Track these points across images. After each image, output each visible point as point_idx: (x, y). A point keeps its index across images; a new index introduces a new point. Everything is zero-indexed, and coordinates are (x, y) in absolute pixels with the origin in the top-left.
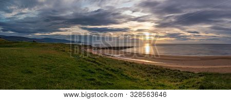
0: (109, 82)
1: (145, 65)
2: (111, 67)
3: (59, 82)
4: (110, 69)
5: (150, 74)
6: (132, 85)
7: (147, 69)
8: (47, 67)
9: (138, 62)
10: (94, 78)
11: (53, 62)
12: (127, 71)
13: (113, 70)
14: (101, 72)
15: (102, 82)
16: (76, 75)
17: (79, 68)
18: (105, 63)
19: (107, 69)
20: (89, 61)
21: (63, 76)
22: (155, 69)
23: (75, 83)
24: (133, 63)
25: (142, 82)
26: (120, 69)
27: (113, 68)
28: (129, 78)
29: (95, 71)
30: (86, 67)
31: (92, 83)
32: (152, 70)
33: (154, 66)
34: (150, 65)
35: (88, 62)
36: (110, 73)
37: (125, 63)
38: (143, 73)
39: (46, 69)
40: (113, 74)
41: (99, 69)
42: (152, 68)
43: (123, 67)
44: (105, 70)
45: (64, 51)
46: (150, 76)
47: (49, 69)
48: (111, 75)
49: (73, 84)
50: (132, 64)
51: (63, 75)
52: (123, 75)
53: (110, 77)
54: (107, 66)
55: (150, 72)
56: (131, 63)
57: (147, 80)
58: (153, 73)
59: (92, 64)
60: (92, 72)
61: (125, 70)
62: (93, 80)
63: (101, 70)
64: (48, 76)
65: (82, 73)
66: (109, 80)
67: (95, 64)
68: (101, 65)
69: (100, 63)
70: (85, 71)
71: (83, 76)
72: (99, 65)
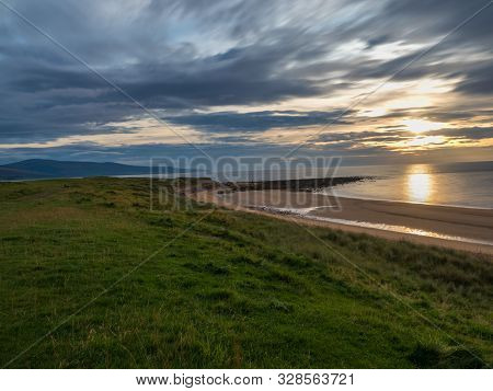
0: (280, 303)
1: (413, 247)
2: (285, 250)
3: (97, 323)
4: (280, 257)
5: (435, 285)
6: (365, 318)
7: (419, 263)
9: (381, 235)
10: (228, 290)
11: (69, 254)
12: (340, 264)
13: (289, 262)
14: (247, 268)
15: (254, 302)
16: (161, 285)
17: (173, 260)
18: (262, 237)
19: (271, 257)
20: (206, 232)
21: (113, 297)
22: (456, 264)
23: (157, 316)
24: (364, 236)
25: (402, 308)
26: (316, 256)
27: (293, 255)
28: (349, 291)
29: (229, 266)
30: (195, 254)
31: (219, 308)
32: (441, 270)
33: (451, 252)
34: (434, 248)
35: (203, 239)
36: (282, 273)
37: (333, 237)
38: (405, 278)
39: (41, 284)
40: (292, 274)
41: (242, 259)
42: (444, 261)
43: (327, 249)
44: (264, 262)
45: (112, 205)
46: (431, 290)
47: (52, 279)
48: (285, 279)
49: (151, 320)
50: (360, 242)
51: (110, 294)
52: (330, 280)
53: (282, 286)
54: (270, 248)
55: (435, 277)
56: (354, 237)
57: (425, 305)
58: (445, 279)
59: (217, 244)
60: (219, 272)
61: (334, 261)
62: (224, 296)
63: (248, 261)
64: (53, 307)
65: (181, 275)
66: (278, 297)
67: (227, 244)
68: (249, 243)
69: (244, 236)
70: (194, 268)
71: (187, 286)
72: (241, 246)
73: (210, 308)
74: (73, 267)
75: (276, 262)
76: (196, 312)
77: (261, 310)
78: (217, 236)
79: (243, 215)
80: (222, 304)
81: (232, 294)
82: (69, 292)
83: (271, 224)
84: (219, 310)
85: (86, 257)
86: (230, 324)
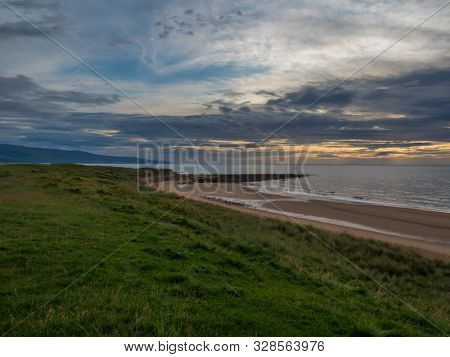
0: (232, 288)
1: (353, 239)
2: (238, 239)
3: (56, 302)
4: (233, 245)
5: (371, 276)
6: (308, 303)
7: (359, 254)
8: (5, 255)
9: (325, 228)
10: (184, 275)
11: (33, 236)
12: (287, 253)
13: (242, 250)
14: (206, 255)
15: (207, 286)
16: (121, 269)
17: (134, 245)
18: (218, 226)
19: (225, 245)
20: (166, 219)
21: (72, 278)
22: (391, 256)
23: (116, 298)
24: (310, 228)
25: (342, 295)
26: (265, 245)
27: (245, 244)
28: (295, 277)
29: (186, 251)
30: (155, 240)
31: (174, 291)
32: (377, 261)
33: (387, 245)
34: (372, 242)
35: (163, 225)
36: (234, 259)
37: (283, 228)
38: (345, 267)
40: (244, 260)
41: (199, 246)
42: (380, 253)
43: (275, 239)
44: (219, 248)
45: (77, 191)
46: (368, 279)
47: (14, 260)
48: (238, 266)
49: (109, 302)
50: (304, 234)
51: (70, 275)
52: (277, 267)
53: (234, 271)
54: (225, 236)
55: (372, 267)
56: (301, 230)
57: (362, 292)
58: (381, 269)
59: (176, 231)
60: (177, 257)
61: (282, 250)
62: (179, 280)
63: (204, 248)
65: (140, 260)
66: (229, 282)
67: (185, 230)
68: (205, 232)
69: (201, 225)
70: (153, 253)
71: (145, 269)
72: (198, 233)
73: (165, 291)
74: (36, 248)
75: (230, 249)
76: (153, 295)
77: (212, 293)
78: (176, 223)
79: (200, 205)
80: (177, 287)
81: (187, 278)
82: (30, 273)
83: (226, 214)
84: (174, 293)
85: (49, 239)
86: (184, 306)
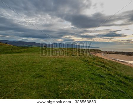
0: (121, 90)
2: (124, 73)
3: (69, 84)
8: (57, 70)
10: (104, 83)
11: (63, 66)
14: (112, 78)
15: (113, 88)
16: (85, 78)
17: (88, 71)
18: (116, 69)
19: (119, 75)
20: (99, 65)
21: (73, 79)
23: (84, 86)
29: (105, 75)
30: (94, 71)
35: (97, 67)
36: (122, 81)
39: (57, 72)
41: (109, 74)
44: (116, 76)
47: (59, 72)
49: (82, 86)
51: (72, 77)
53: (122, 84)
54: (119, 72)
59: (102, 69)
60: (102, 77)
63: (111, 75)
64: (59, 78)
65: (91, 76)
66: (121, 88)
67: (105, 69)
68: (111, 70)
69: (110, 68)
70: (94, 75)
71: (92, 79)
72: (109, 70)
73: (99, 87)
74: (64, 70)
75: (121, 77)
76: (95, 87)
77: (115, 91)
78: (101, 66)
79: (109, 61)
80: (102, 86)
81: (105, 84)
82: (63, 75)
83: (119, 65)
84: (101, 88)
85: (67, 67)
86: (105, 93)
